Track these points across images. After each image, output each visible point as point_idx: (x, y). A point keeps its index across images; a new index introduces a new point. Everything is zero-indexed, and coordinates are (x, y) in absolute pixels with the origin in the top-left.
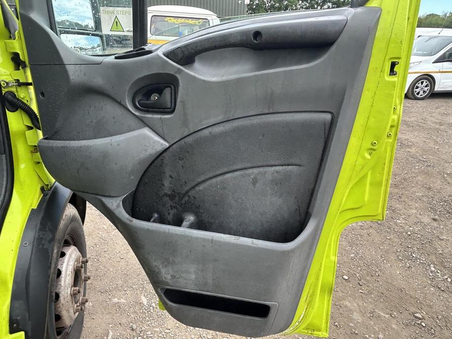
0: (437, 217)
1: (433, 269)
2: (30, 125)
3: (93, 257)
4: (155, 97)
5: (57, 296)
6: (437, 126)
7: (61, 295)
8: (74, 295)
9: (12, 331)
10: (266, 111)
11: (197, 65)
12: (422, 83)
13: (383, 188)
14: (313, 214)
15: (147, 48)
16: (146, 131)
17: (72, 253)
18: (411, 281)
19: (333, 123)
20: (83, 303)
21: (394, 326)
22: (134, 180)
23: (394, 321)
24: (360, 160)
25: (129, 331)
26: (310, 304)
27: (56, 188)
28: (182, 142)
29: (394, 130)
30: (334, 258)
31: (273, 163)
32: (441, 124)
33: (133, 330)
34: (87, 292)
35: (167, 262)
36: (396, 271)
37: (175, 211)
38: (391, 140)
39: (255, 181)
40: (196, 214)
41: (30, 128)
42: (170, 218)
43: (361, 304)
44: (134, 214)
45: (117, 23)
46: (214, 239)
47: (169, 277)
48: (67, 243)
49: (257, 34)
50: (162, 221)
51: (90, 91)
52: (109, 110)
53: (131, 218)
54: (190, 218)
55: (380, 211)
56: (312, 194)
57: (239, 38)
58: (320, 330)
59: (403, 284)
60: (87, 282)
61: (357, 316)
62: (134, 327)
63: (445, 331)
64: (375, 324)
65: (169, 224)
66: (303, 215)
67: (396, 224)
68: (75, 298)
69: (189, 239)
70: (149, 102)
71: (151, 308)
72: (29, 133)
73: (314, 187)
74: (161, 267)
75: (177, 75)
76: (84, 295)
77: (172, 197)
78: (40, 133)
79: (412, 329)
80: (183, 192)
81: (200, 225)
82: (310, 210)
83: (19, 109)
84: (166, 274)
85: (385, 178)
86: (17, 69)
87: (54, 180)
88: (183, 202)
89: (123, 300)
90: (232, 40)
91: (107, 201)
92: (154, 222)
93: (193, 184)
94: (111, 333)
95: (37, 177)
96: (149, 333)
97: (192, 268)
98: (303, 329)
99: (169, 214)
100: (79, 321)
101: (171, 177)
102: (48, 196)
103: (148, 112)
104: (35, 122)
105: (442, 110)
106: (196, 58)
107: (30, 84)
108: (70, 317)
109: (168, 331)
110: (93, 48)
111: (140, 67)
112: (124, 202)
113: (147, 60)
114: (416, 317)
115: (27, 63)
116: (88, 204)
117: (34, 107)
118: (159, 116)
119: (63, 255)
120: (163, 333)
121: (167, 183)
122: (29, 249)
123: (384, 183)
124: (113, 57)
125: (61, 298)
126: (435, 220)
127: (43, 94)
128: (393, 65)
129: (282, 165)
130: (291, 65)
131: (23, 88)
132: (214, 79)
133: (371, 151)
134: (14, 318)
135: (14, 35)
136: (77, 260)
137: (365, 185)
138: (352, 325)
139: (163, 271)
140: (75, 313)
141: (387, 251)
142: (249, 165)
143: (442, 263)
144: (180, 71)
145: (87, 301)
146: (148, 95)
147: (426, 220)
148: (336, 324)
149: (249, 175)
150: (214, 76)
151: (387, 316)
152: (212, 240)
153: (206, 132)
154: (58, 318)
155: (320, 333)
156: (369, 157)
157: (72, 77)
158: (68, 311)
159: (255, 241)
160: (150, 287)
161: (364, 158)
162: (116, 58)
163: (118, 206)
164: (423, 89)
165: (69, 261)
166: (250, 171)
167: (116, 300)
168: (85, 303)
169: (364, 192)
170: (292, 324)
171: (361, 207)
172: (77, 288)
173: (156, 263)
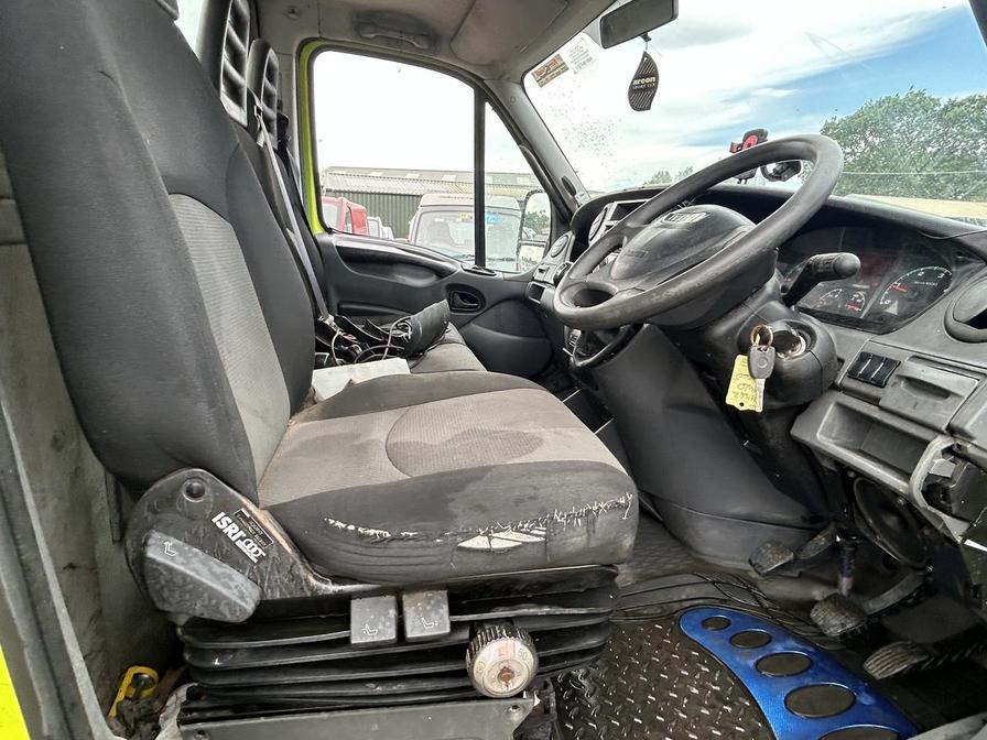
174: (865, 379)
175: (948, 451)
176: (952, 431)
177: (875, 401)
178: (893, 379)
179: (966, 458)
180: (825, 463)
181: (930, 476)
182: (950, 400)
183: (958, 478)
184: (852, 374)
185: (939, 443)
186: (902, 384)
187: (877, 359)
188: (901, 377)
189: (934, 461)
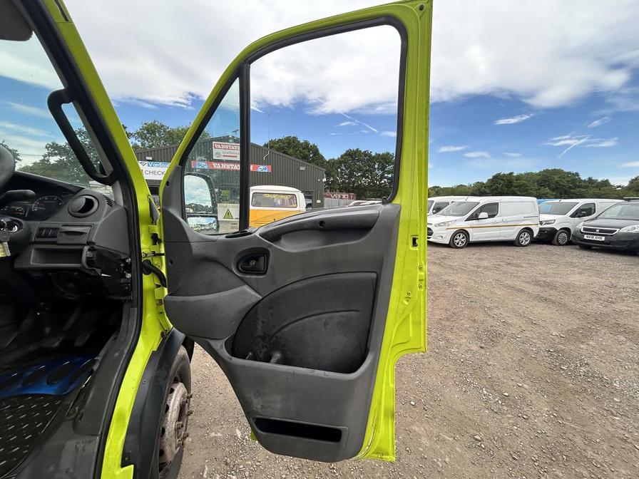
0: (483, 345)
1: (485, 392)
2: (159, 284)
3: (195, 393)
4: (253, 263)
5: (164, 431)
6: (475, 269)
7: (166, 430)
8: (177, 429)
9: (124, 464)
10: (331, 272)
11: (283, 241)
12: (460, 236)
13: (422, 326)
14: (371, 349)
15: (248, 231)
16: (246, 288)
17: (179, 389)
18: (468, 404)
19: (378, 279)
20: (184, 438)
21: (458, 449)
22: (235, 325)
23: (457, 444)
24: (401, 307)
25: (223, 465)
26: (376, 428)
27: (173, 332)
28: (272, 295)
29: (423, 282)
30: (392, 385)
31: (338, 309)
32: (478, 267)
33: (227, 464)
34: (188, 427)
35: (259, 394)
36: (454, 396)
37: (265, 349)
38: (422, 290)
39: (326, 324)
40: (283, 352)
41: (158, 286)
42: (261, 355)
43: (427, 428)
44: (233, 353)
45: (228, 213)
46: (296, 372)
47: (259, 407)
48: (176, 381)
49: (322, 222)
50: (255, 358)
51: (206, 260)
52: (219, 273)
53: (230, 357)
54: (278, 355)
55: (422, 344)
56: (368, 332)
57: (310, 225)
58: (388, 454)
59: (462, 408)
60: (190, 417)
61: (424, 441)
62: (229, 460)
63: (502, 452)
64: (441, 449)
65: (260, 361)
66: (363, 349)
67: (450, 352)
68: (178, 432)
69: (276, 373)
70: (249, 267)
71: (244, 441)
72: (157, 290)
73: (370, 327)
74: (253, 398)
75: (269, 249)
76: (186, 430)
77: (263, 338)
78: (166, 289)
79: (474, 451)
80: (272, 333)
81: (285, 361)
82: (368, 346)
83: (152, 273)
84: (257, 404)
85: (422, 318)
86: (154, 243)
87: (172, 326)
88: (272, 342)
89: (219, 434)
90: (306, 226)
91: (212, 343)
92: (250, 359)
93: (279, 328)
94: (207, 469)
95: (158, 325)
96: (241, 466)
97: (278, 398)
98: (374, 453)
99: (261, 352)
100: (179, 457)
101: (263, 322)
102: (166, 340)
103: (247, 274)
104: (162, 281)
105: (477, 256)
106: (282, 237)
107: (163, 254)
108: (172, 451)
109: (258, 464)
110: (211, 224)
111: (243, 244)
112: (226, 343)
113: (248, 239)
114: (477, 440)
115: (163, 240)
116: (196, 345)
117: (164, 271)
118: (255, 277)
119: (172, 391)
120: (255, 466)
121: (260, 327)
122: (147, 386)
123: (422, 322)
124: (225, 236)
125: (166, 433)
126: (482, 348)
127: (171, 262)
128: (414, 240)
129: (345, 311)
130: (346, 242)
131: (158, 257)
132: (294, 251)
133: (408, 299)
134: (127, 451)
135: (156, 222)
136: (183, 396)
137: (409, 324)
138: (421, 449)
139: (255, 401)
140: (176, 448)
141: (445, 378)
142: (321, 311)
143: (492, 386)
144: (270, 246)
145: (188, 436)
146: (248, 262)
147: (474, 348)
148: (408, 449)
149: (322, 319)
150: (295, 248)
151: (451, 439)
152: (294, 373)
153: (289, 288)
154: (162, 453)
155: (388, 457)
156: (407, 303)
157: (194, 251)
158: (171, 445)
159: (327, 373)
160: (244, 420)
161: (403, 304)
162: (227, 237)
163: (221, 347)
164: (460, 240)
165: (176, 396)
166: (321, 316)
167: (213, 434)
168: (186, 438)
169: (408, 330)
170: (363, 449)
171: (408, 342)
172: (181, 423)
173: (250, 395)
174: (46, 236)
175: (89, 250)
176: (88, 243)
177: (55, 243)
178: (58, 233)
179: (95, 250)
180: (35, 275)
181: (87, 258)
182: (84, 235)
183: (95, 256)
184: (39, 236)
185: (86, 248)
186: (64, 235)
187: (48, 229)
188: (61, 232)
189: (86, 253)
